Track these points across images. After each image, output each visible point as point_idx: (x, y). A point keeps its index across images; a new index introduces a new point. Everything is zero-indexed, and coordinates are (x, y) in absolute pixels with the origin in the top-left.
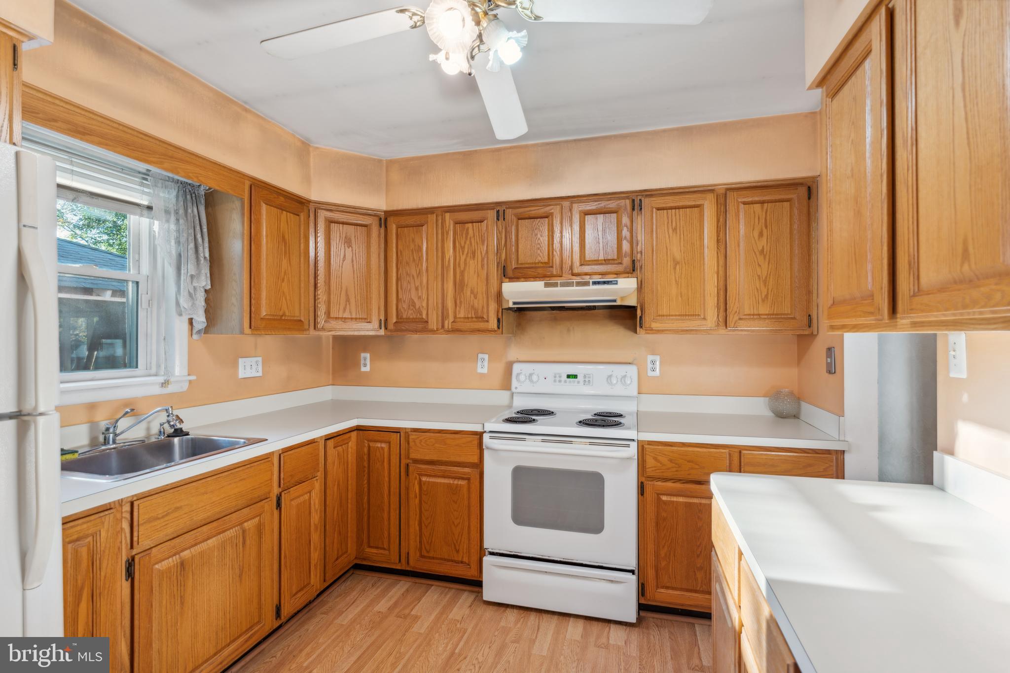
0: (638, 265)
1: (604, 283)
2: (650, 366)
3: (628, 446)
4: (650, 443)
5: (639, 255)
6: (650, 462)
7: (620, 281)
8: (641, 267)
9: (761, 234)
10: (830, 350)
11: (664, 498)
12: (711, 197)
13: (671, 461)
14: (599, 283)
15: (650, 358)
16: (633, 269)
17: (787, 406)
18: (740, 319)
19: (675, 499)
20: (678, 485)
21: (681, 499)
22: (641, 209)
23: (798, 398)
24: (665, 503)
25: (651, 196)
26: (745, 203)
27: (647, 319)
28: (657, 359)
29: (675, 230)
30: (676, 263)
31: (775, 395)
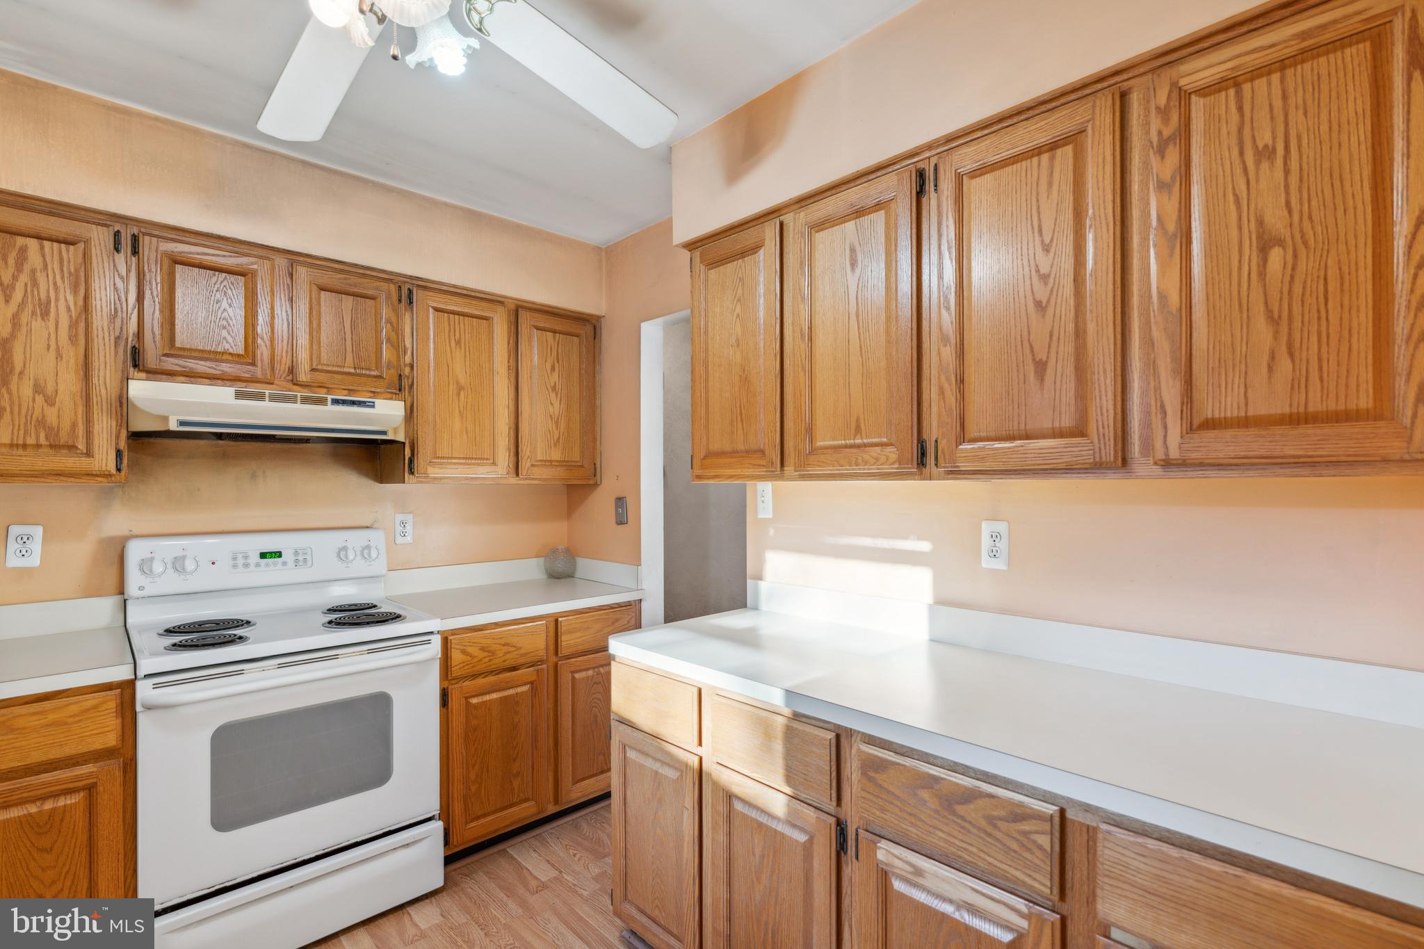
0: (405, 383)
1: (353, 403)
2: (399, 529)
3: (428, 642)
4: (455, 632)
5: (407, 370)
6: (456, 656)
7: (378, 402)
8: (411, 386)
9: (553, 368)
10: (620, 501)
11: (474, 701)
12: (500, 309)
13: (483, 649)
14: (344, 402)
15: (399, 517)
16: (401, 386)
18: (532, 465)
19: (487, 698)
20: (491, 679)
21: (495, 696)
22: (411, 303)
24: (476, 707)
25: (425, 288)
26: (538, 328)
27: (421, 462)
28: (409, 518)
29: (458, 343)
30: (460, 388)
31: (549, 554)
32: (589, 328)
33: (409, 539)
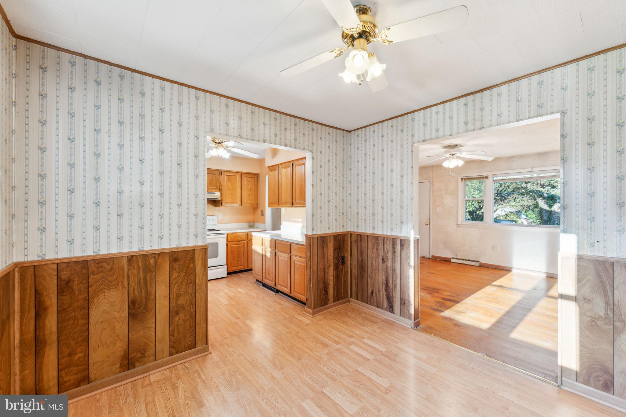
0: (221, 189)
1: (212, 193)
2: (219, 216)
3: (224, 235)
4: (229, 233)
5: (221, 187)
6: (229, 238)
7: (216, 193)
8: (222, 189)
9: (249, 185)
10: (262, 211)
11: (232, 246)
12: (238, 174)
13: (234, 237)
14: (210, 193)
15: (219, 214)
16: (220, 190)
17: (251, 224)
18: (245, 204)
19: (235, 246)
20: (235, 242)
21: (236, 245)
22: (222, 174)
23: (254, 222)
24: (233, 247)
25: (224, 171)
26: (246, 177)
27: (223, 203)
28: (221, 214)
29: (230, 181)
30: (231, 189)
31: (249, 222)
32: (257, 176)
33: (221, 218)
